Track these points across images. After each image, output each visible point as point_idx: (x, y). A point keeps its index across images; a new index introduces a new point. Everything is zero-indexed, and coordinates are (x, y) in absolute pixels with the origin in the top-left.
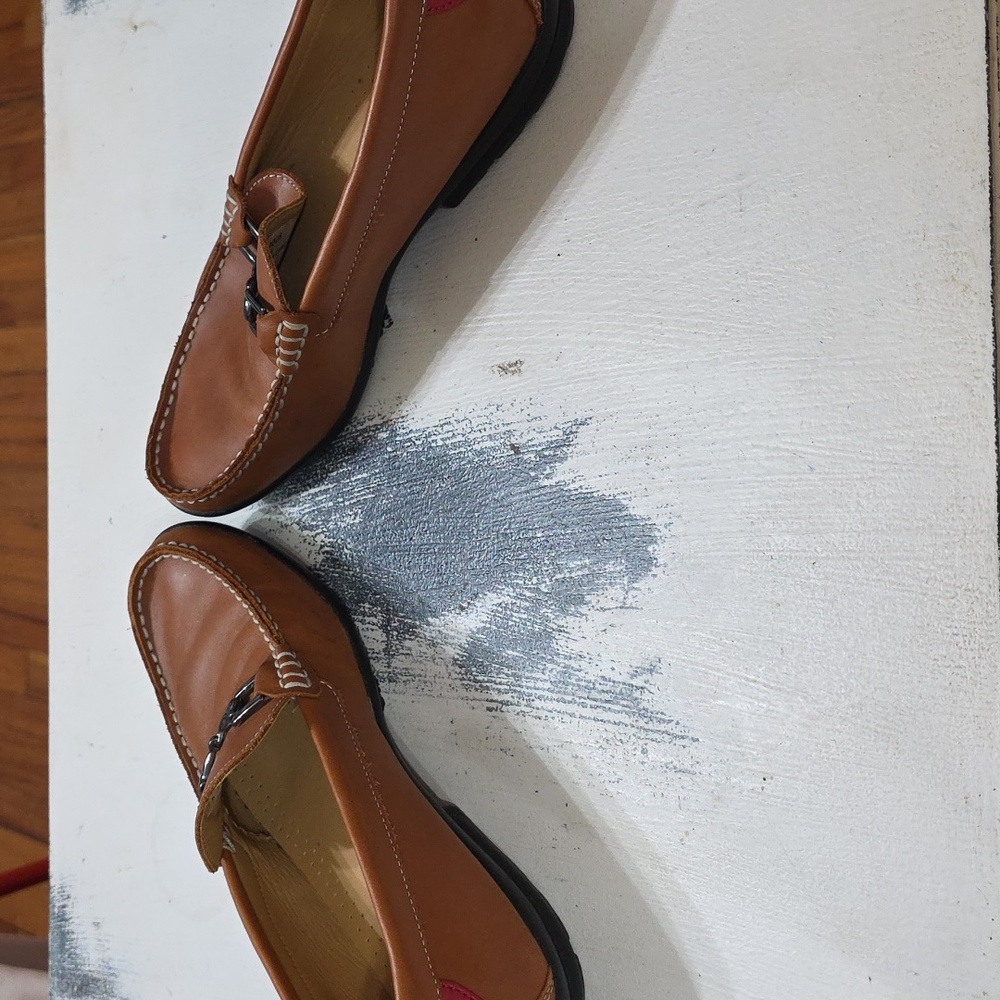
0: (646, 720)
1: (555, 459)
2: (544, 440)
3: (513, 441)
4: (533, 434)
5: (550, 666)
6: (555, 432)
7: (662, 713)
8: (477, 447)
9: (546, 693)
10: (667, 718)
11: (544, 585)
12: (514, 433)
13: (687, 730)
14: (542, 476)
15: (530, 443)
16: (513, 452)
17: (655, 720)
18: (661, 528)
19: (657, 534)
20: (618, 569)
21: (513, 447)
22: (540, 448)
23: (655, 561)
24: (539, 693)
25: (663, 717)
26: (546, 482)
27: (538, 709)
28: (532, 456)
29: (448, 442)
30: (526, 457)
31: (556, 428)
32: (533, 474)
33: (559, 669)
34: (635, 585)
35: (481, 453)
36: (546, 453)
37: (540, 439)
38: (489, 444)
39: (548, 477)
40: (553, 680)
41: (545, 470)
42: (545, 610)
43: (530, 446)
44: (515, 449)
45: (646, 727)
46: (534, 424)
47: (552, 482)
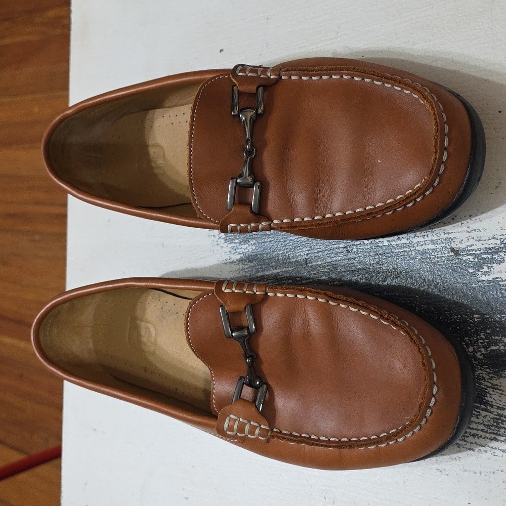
1: (492, 261)
2: (483, 247)
3: (453, 245)
4: (471, 242)
5: (484, 413)
6: (493, 241)
8: (420, 248)
9: (480, 433)
11: (479, 353)
12: (454, 240)
14: (480, 273)
15: (469, 248)
16: (453, 254)
21: (453, 250)
22: (478, 252)
24: (474, 432)
26: (484, 278)
27: (472, 443)
28: (471, 258)
29: (393, 243)
30: (464, 258)
31: (494, 238)
32: (471, 271)
33: (492, 416)
35: (424, 252)
36: (485, 256)
37: (479, 245)
38: (431, 247)
39: (486, 274)
40: (486, 423)
41: (483, 268)
42: (480, 371)
43: (469, 251)
44: (456, 252)
46: (473, 234)
47: (490, 278)
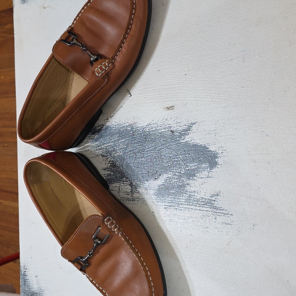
0: (216, 210)
1: (185, 134)
2: (181, 129)
3: (171, 129)
4: (178, 127)
5: (185, 195)
6: (185, 127)
7: (221, 207)
8: (160, 131)
9: (183, 203)
10: (223, 209)
11: (182, 171)
12: (172, 127)
13: (229, 212)
14: (181, 140)
15: (177, 130)
16: (171, 133)
17: (219, 210)
18: (220, 154)
19: (218, 155)
20: (206, 166)
21: (171, 131)
22: (180, 131)
23: (218, 164)
24: (181, 203)
25: (221, 208)
26: (182, 141)
27: (181, 207)
28: (178, 134)
29: (150, 130)
30: (176, 134)
31: (185, 125)
32: (178, 139)
33: (187, 196)
34: (212, 171)
35: (161, 133)
36: (182, 133)
37: (180, 128)
38: (164, 130)
39: (183, 140)
40: (185, 199)
41: (182, 138)
42: (183, 178)
43: (177, 131)
44: (172, 132)
45: (216, 211)
46: (178, 124)
47: (185, 141)
